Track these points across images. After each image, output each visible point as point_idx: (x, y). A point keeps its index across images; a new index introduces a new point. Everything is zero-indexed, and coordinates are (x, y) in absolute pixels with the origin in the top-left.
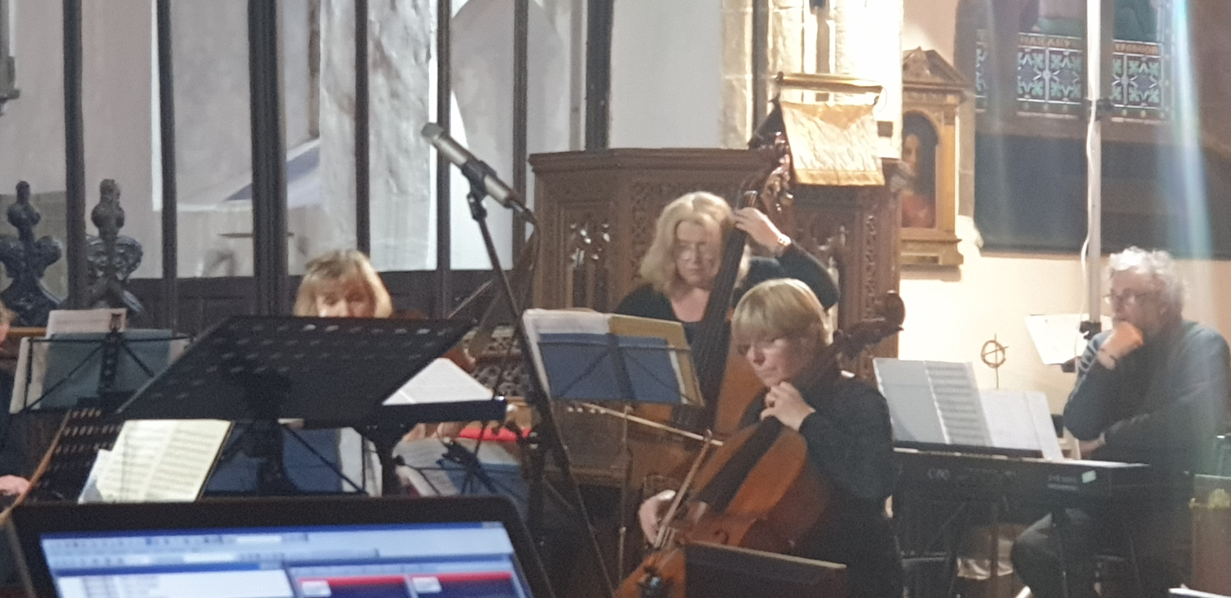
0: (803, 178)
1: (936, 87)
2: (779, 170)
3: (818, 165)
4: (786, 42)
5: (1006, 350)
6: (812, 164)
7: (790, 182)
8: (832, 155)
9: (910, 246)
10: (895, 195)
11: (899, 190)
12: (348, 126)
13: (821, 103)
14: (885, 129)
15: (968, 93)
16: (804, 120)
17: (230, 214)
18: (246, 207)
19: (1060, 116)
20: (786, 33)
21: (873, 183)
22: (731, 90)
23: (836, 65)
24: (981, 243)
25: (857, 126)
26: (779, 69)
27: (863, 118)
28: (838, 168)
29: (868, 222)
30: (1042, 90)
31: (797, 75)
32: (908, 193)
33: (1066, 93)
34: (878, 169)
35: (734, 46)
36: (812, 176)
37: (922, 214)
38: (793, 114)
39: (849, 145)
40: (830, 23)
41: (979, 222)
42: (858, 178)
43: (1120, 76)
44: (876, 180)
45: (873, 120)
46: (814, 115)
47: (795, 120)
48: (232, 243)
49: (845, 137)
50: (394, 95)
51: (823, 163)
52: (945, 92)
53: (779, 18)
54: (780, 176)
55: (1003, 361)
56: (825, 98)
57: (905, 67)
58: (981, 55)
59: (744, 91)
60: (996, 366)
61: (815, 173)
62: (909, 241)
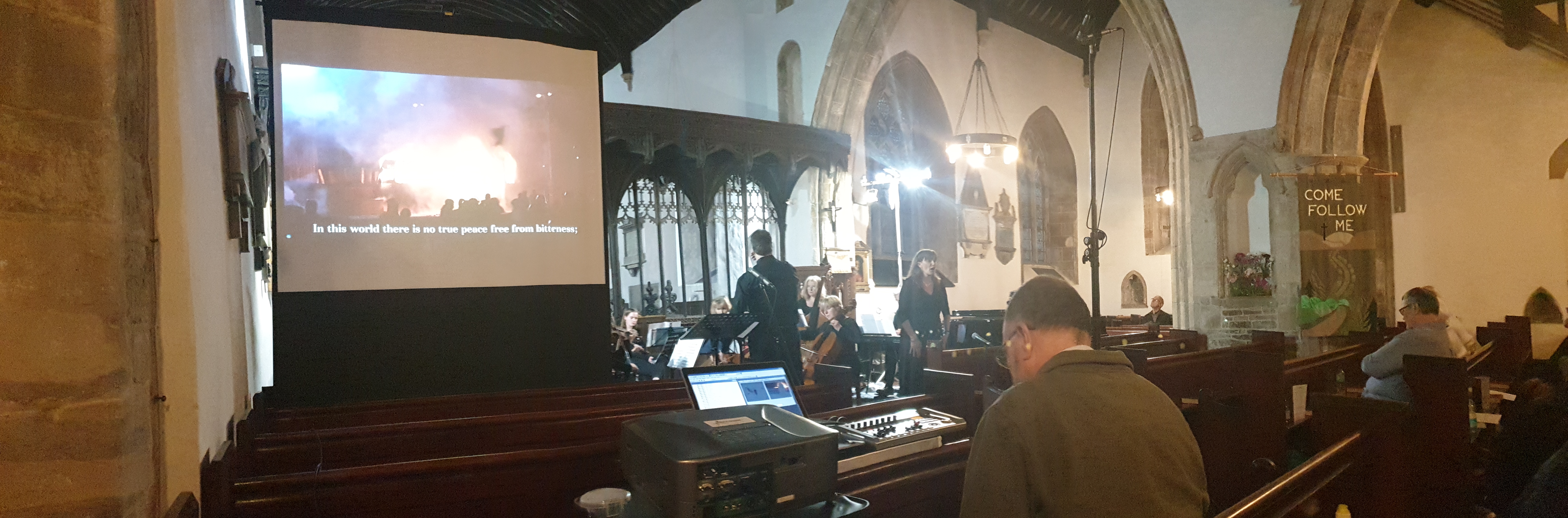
0: (833, 272)
1: (862, 250)
4: (827, 241)
11: (855, 274)
13: (836, 255)
14: (851, 259)
15: (870, 250)
20: (827, 238)
22: (815, 252)
23: (839, 245)
24: (874, 285)
25: (845, 259)
26: (826, 246)
28: (841, 269)
29: (848, 282)
31: (830, 248)
34: (850, 269)
35: (815, 242)
39: (843, 264)
40: (837, 236)
41: (874, 280)
42: (846, 272)
44: (849, 272)
45: (848, 258)
47: (830, 259)
48: (698, 293)
51: (837, 268)
52: (865, 251)
53: (825, 235)
54: (829, 272)
57: (855, 245)
58: (873, 241)
59: (818, 253)
60: (881, 315)
61: (836, 271)
62: (858, 285)
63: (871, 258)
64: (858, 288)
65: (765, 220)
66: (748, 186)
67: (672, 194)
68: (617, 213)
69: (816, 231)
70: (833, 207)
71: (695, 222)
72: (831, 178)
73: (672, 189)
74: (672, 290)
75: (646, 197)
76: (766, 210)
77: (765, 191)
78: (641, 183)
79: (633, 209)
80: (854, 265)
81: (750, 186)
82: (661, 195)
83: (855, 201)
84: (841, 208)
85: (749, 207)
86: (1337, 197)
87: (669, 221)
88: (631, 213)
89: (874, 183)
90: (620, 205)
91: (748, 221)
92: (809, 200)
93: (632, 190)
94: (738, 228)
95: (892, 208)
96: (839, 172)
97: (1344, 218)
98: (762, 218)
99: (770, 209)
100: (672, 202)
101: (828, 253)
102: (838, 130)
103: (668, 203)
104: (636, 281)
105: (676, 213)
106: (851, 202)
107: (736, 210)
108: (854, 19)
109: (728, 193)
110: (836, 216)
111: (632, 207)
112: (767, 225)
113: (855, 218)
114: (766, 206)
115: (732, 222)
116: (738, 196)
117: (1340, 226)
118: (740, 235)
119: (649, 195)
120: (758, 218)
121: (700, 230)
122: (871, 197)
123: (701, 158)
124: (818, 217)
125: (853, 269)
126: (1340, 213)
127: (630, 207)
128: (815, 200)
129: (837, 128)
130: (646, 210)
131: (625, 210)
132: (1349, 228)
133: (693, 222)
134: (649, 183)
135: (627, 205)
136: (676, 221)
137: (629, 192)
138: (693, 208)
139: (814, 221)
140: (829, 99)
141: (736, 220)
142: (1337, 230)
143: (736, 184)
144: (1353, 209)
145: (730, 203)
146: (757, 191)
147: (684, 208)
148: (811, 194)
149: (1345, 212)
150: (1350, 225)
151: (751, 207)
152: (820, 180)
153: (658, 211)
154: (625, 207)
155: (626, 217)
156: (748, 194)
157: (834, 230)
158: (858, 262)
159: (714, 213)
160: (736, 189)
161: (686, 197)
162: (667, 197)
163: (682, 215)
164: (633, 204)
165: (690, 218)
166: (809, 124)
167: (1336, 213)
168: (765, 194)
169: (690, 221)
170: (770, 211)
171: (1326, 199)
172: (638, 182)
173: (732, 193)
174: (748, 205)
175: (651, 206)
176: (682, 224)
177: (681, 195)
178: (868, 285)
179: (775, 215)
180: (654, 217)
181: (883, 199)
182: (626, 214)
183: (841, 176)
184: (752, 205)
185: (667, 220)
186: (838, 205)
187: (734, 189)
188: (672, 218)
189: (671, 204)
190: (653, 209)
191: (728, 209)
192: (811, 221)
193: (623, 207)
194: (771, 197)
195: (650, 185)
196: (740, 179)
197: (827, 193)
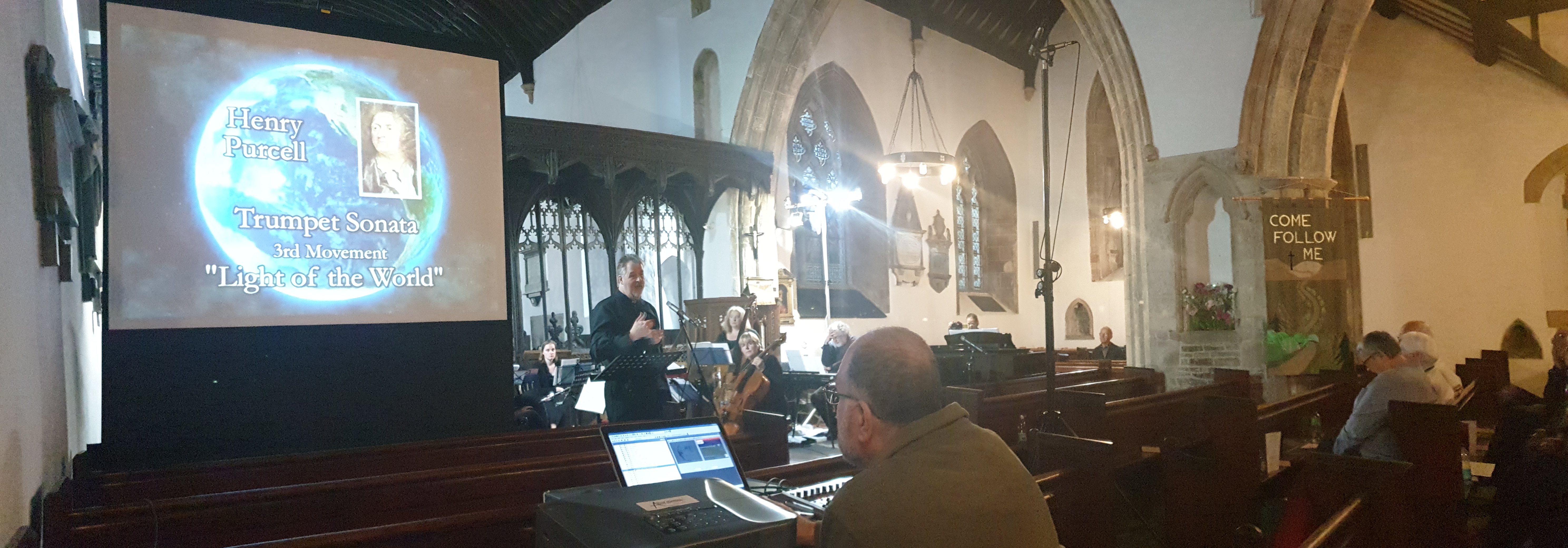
1: (786, 278)
2: (749, 301)
4: (748, 269)
5: (809, 344)
6: (757, 299)
8: (762, 297)
11: (778, 305)
13: (758, 284)
14: (775, 289)
15: (795, 279)
16: (754, 289)
20: (748, 266)
22: (734, 282)
23: (761, 274)
24: (799, 316)
25: (768, 290)
26: (746, 275)
27: (769, 287)
28: (764, 301)
29: (772, 314)
31: (751, 277)
32: (780, 305)
33: (820, 278)
34: (773, 300)
35: (735, 271)
38: (751, 287)
39: (766, 295)
40: (759, 264)
41: (799, 311)
42: (769, 303)
43: (832, 273)
44: (773, 303)
45: (772, 288)
46: (757, 287)
49: (765, 292)
51: (760, 299)
52: (789, 279)
53: (746, 264)
57: (778, 274)
58: (797, 268)
59: (738, 282)
61: (760, 302)
62: (782, 317)
63: (796, 287)
64: (782, 320)
65: (679, 246)
66: (660, 208)
67: (578, 217)
68: (518, 238)
69: (735, 258)
70: (755, 232)
71: (603, 248)
72: (752, 200)
73: (577, 212)
74: (577, 322)
75: (549, 220)
76: (681, 235)
77: (679, 214)
78: (544, 205)
79: (535, 233)
80: (777, 296)
81: (662, 209)
82: (566, 219)
83: (778, 225)
84: (763, 234)
85: (662, 232)
86: (1305, 223)
87: (575, 247)
88: (533, 237)
89: (799, 205)
90: (522, 228)
91: (661, 247)
92: (728, 224)
93: (534, 213)
94: (650, 254)
95: (819, 233)
96: (761, 193)
97: (1313, 246)
98: (676, 243)
99: (685, 234)
100: (578, 226)
101: (750, 282)
102: (760, 148)
103: (573, 226)
104: (538, 311)
105: (582, 238)
106: (775, 227)
107: (649, 235)
108: (776, 27)
109: (639, 216)
110: (757, 242)
111: (535, 231)
112: (682, 252)
113: (778, 244)
114: (680, 231)
115: (644, 248)
116: (650, 219)
117: (1308, 254)
118: (652, 262)
119: (553, 217)
120: (671, 243)
121: (609, 257)
122: (795, 221)
123: (609, 178)
124: (738, 243)
125: (777, 300)
126: (1308, 241)
127: (532, 231)
128: (735, 225)
129: (759, 145)
130: (550, 234)
131: (527, 235)
132: (1318, 256)
133: (600, 248)
134: (553, 204)
135: (529, 229)
136: (583, 246)
137: (531, 214)
138: (601, 233)
139: (735, 248)
140: (750, 114)
141: (649, 246)
142: (1305, 258)
143: (648, 206)
144: (1321, 236)
145: (642, 227)
146: (671, 214)
147: (591, 232)
148: (731, 218)
149: (1313, 240)
150: (1318, 254)
151: (664, 232)
152: (740, 202)
153: (563, 236)
154: (527, 231)
155: (528, 242)
156: (661, 217)
157: (756, 257)
158: (781, 291)
159: (624, 238)
160: (648, 211)
161: (593, 221)
162: (573, 221)
163: (589, 240)
164: (535, 228)
165: (597, 243)
166: (727, 142)
167: (1304, 241)
168: (680, 217)
169: (597, 247)
170: (685, 236)
171: (1293, 225)
172: (541, 204)
173: (644, 216)
174: (661, 229)
175: (555, 230)
176: (589, 250)
177: (588, 218)
178: (793, 317)
179: (691, 240)
180: (559, 242)
181: (807, 224)
182: (528, 239)
183: (763, 198)
184: (665, 229)
185: (573, 246)
186: (760, 230)
187: (645, 212)
188: (578, 243)
189: (576, 228)
190: (558, 233)
191: (640, 234)
192: (731, 248)
193: (524, 231)
194: (686, 221)
195: (554, 207)
196: (652, 200)
197: (748, 216)
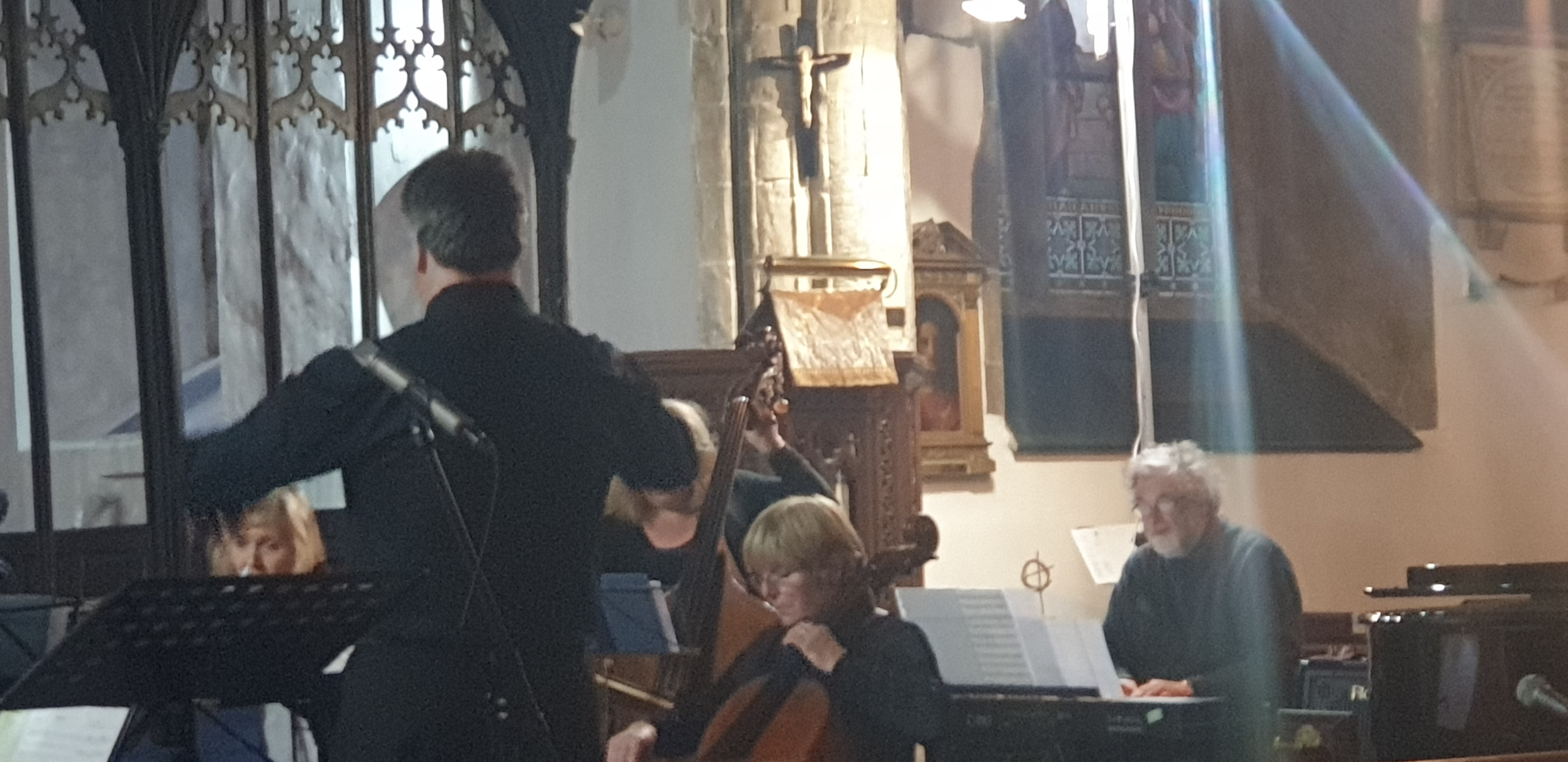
0: (802, 380)
1: (953, 265)
2: (771, 371)
3: (818, 363)
4: (775, 221)
5: (1051, 571)
6: (811, 362)
7: (784, 385)
8: (834, 351)
9: (931, 453)
10: (912, 395)
11: (916, 389)
12: (255, 340)
13: (819, 291)
14: (895, 318)
15: (990, 271)
16: (799, 311)
17: (114, 451)
18: (135, 442)
19: (1099, 293)
20: (773, 210)
21: (885, 381)
22: (711, 280)
23: (834, 245)
24: (1015, 446)
25: (863, 316)
26: (767, 252)
27: (870, 306)
28: (843, 366)
29: (881, 428)
30: (1076, 263)
31: (789, 259)
32: (926, 390)
33: (1105, 265)
34: (889, 364)
35: (713, 227)
36: (812, 377)
37: (944, 414)
38: (787, 306)
39: (854, 338)
40: (826, 196)
41: (1011, 423)
42: (867, 377)
43: (1166, 243)
44: (889, 378)
45: (881, 308)
46: (812, 304)
47: (789, 313)
48: (117, 486)
49: (850, 330)
50: (309, 301)
51: (825, 360)
52: (964, 271)
53: (764, 193)
54: (774, 378)
55: (1047, 584)
56: (823, 284)
57: (916, 243)
58: (1005, 224)
59: (728, 281)
60: (1040, 589)
61: (816, 373)
64: (932, 462)
65: (459, 116)
71: (100, 117)
76: (467, 66)
83: (916, 21)
85: (380, 49)
94: (327, 156)
95: (1100, 50)
98: (441, 100)
99: (489, 59)
101: (783, 283)
110: (816, 96)
112: (474, 139)
114: (464, 45)
118: (333, 193)
120: (423, 103)
121: (132, 161)
124: (726, 102)
138: (96, 46)
145: (284, 24)
147: (45, 38)
151: (390, 50)
159: (201, 73)
163: (36, 85)
165: (72, 92)
169: (75, 112)
170: (487, 69)
174: (378, 37)
176: (35, 123)
178: (985, 447)
179: (514, 90)
186: (827, 43)
191: (276, 57)
192: (697, 126)
